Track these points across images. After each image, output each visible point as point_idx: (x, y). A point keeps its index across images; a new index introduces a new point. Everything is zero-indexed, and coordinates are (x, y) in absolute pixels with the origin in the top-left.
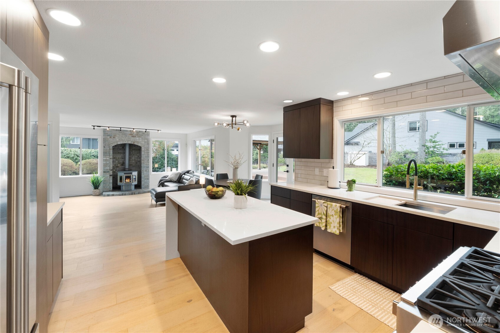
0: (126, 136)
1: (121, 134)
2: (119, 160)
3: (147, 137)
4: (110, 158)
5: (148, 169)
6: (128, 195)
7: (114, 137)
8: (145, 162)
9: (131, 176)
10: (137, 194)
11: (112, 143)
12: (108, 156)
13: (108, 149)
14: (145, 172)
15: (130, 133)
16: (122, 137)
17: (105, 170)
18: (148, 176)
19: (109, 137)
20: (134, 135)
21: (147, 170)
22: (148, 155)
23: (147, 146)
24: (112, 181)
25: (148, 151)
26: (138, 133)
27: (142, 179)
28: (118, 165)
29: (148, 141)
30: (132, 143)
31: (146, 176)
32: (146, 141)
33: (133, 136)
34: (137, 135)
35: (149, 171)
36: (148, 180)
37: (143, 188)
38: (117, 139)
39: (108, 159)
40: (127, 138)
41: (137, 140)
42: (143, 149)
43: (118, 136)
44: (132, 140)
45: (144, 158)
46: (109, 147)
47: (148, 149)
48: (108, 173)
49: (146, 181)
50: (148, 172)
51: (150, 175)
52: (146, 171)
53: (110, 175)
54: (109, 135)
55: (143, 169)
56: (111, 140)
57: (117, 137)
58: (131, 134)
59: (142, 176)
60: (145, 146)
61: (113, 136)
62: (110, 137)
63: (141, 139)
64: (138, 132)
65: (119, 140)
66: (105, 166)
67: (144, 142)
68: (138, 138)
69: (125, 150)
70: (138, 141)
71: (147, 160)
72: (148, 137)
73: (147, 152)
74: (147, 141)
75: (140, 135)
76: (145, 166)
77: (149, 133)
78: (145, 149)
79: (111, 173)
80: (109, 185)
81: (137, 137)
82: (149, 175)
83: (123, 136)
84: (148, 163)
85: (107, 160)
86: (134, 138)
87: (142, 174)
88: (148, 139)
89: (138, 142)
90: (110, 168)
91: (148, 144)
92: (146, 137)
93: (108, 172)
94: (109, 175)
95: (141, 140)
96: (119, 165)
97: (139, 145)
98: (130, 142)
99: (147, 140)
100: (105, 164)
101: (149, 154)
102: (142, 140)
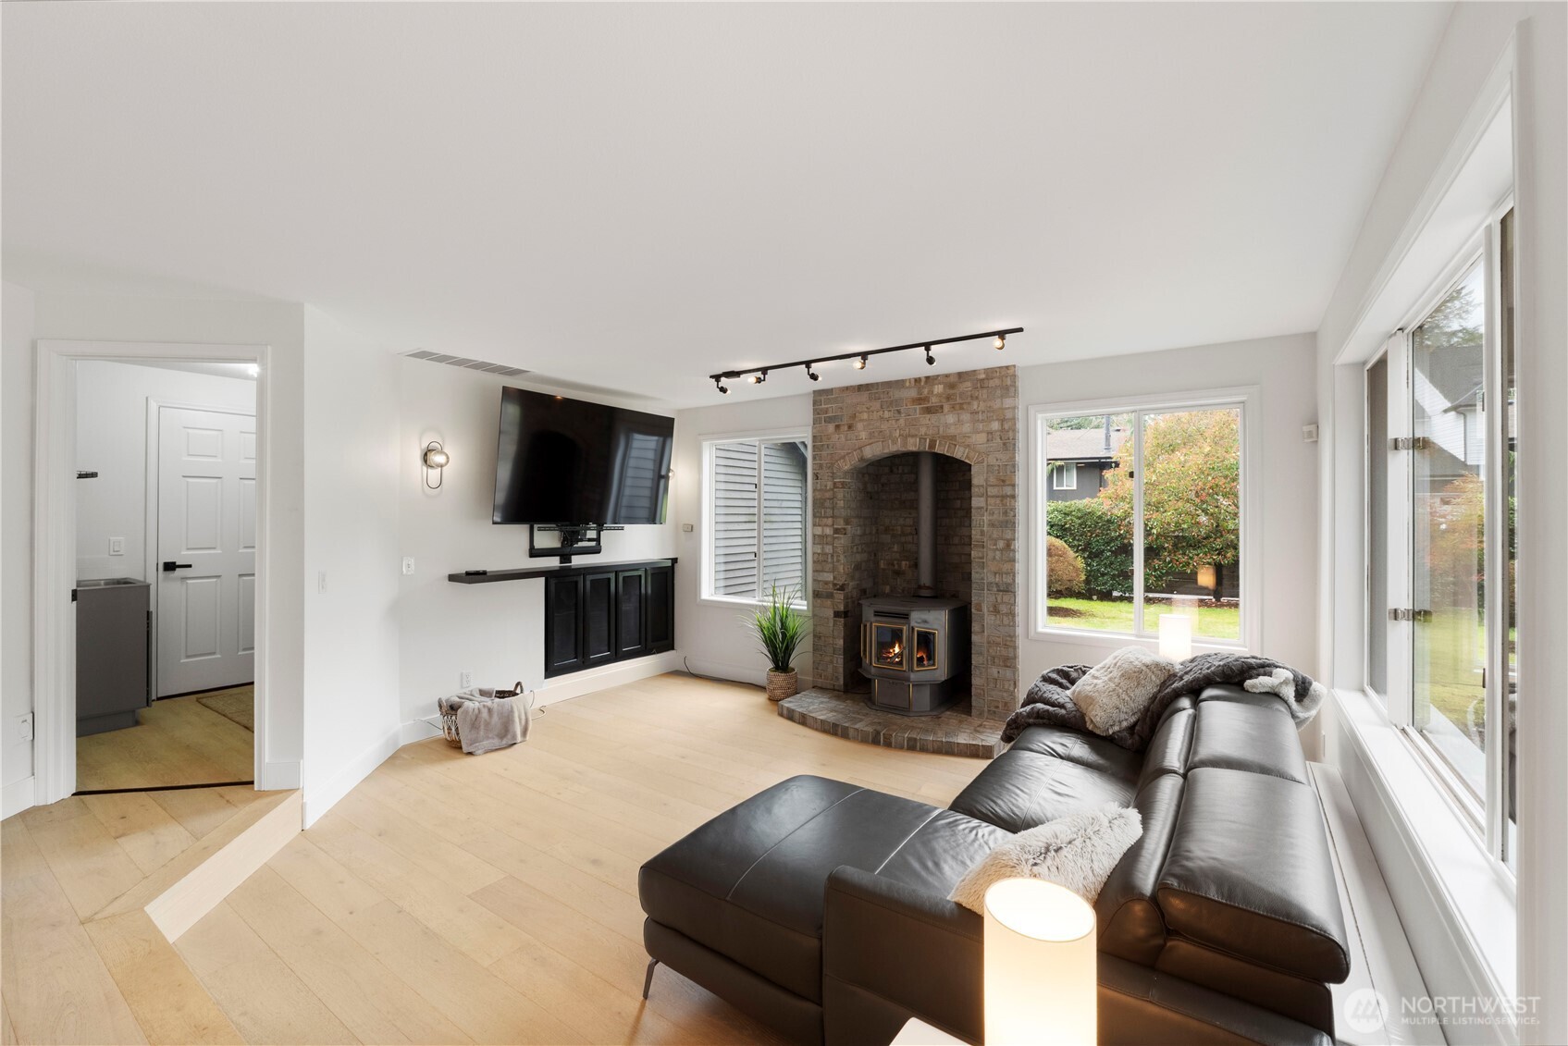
0: (899, 412)
1: (876, 405)
2: (903, 539)
3: (998, 401)
4: (836, 531)
5: (1006, 598)
6: (855, 739)
7: (850, 427)
8: (991, 554)
9: (901, 630)
10: (900, 748)
11: (843, 457)
12: (830, 521)
13: (830, 485)
14: (989, 619)
15: (913, 393)
16: (882, 418)
17: (820, 588)
18: (1009, 642)
19: (831, 427)
20: (934, 400)
21: (1004, 609)
22: (1005, 513)
23: (999, 455)
24: (841, 642)
25: (1008, 490)
26: (952, 386)
27: (975, 660)
28: (900, 565)
29: (1006, 427)
30: (922, 449)
31: (998, 644)
32: (995, 426)
33: (929, 410)
34: (948, 398)
35: (1012, 614)
36: (1008, 673)
37: (981, 714)
38: (863, 435)
39: (828, 531)
40: (902, 421)
41: (947, 426)
42: (978, 478)
43: (865, 416)
44: (923, 430)
45: (982, 533)
46: (833, 476)
47: (1006, 479)
48: (829, 602)
49: (994, 671)
50: (1006, 621)
51: (1021, 643)
52: (996, 611)
53: (837, 614)
54: (829, 420)
55: (982, 601)
56: (839, 439)
57: (860, 426)
58: (919, 400)
59: (975, 638)
60: (992, 460)
61: (845, 421)
62: (838, 427)
63: (966, 417)
64: (952, 379)
65: (871, 435)
66: (819, 568)
67: (981, 438)
68: (951, 419)
69: (914, 486)
70: (952, 431)
71: (1001, 544)
72: (1008, 402)
73: (1004, 497)
74: (1003, 430)
75: (962, 394)
76: (991, 579)
77: (1014, 376)
78: (992, 480)
79: (839, 601)
80: (832, 662)
81: (946, 408)
82: (1013, 637)
83: (887, 414)
84: (1006, 567)
85: (827, 536)
86: (934, 418)
87: (975, 627)
88: (1009, 415)
89: (953, 437)
90: (834, 578)
91: (1008, 444)
92: (997, 404)
93: (830, 596)
94: (831, 613)
95: (967, 428)
96: (904, 563)
97: (959, 453)
98: (911, 440)
99: (1002, 421)
100: (821, 558)
101: (1013, 509)
102: (975, 421)
